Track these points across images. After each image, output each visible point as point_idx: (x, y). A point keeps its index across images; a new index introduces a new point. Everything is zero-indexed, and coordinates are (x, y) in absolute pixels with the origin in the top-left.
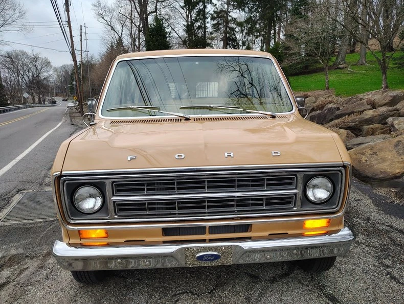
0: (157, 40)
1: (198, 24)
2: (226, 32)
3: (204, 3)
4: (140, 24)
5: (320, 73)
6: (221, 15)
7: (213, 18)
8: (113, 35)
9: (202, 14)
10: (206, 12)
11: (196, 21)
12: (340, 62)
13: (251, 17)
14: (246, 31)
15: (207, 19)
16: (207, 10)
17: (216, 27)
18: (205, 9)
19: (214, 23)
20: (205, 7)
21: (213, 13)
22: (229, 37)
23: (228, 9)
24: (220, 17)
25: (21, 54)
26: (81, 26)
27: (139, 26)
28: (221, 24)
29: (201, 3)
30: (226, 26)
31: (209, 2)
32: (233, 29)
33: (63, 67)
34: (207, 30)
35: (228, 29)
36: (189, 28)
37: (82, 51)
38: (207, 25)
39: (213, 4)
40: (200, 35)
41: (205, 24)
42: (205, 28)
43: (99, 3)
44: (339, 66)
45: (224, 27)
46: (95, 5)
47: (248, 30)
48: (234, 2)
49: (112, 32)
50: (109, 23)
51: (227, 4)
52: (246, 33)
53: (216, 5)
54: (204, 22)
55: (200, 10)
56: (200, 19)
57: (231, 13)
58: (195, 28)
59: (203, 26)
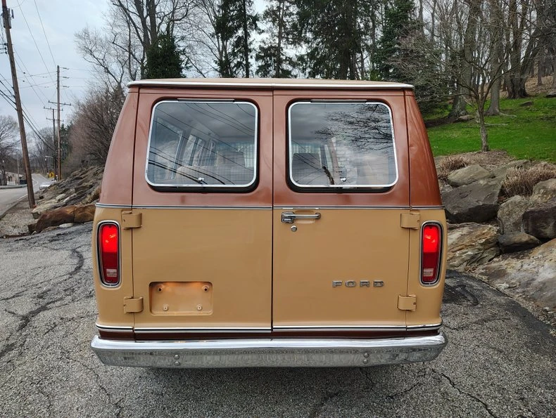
1: (235, 62)
3: (245, 28)
4: (144, 58)
6: (271, 53)
7: (258, 57)
8: (106, 80)
9: (243, 46)
10: (248, 42)
11: (234, 54)
12: (458, 113)
13: (316, 49)
14: (308, 70)
15: (251, 52)
16: (250, 40)
17: (263, 70)
18: (246, 38)
19: (261, 64)
20: (247, 35)
21: (259, 49)
23: (280, 46)
24: (270, 56)
26: (58, 67)
27: (142, 60)
28: (270, 65)
29: (241, 29)
30: (279, 68)
31: (254, 27)
32: (287, 73)
33: (45, 131)
34: (250, 69)
35: (280, 72)
37: (59, 103)
38: (250, 60)
39: (260, 30)
41: (247, 59)
42: (248, 65)
43: (86, 32)
44: (461, 117)
45: (275, 69)
46: (80, 37)
47: (313, 68)
48: (288, 35)
49: (105, 75)
50: (101, 61)
51: (278, 37)
52: (309, 73)
53: (263, 31)
54: (246, 56)
55: (240, 38)
56: (239, 51)
57: (285, 50)
58: (232, 65)
59: (244, 62)
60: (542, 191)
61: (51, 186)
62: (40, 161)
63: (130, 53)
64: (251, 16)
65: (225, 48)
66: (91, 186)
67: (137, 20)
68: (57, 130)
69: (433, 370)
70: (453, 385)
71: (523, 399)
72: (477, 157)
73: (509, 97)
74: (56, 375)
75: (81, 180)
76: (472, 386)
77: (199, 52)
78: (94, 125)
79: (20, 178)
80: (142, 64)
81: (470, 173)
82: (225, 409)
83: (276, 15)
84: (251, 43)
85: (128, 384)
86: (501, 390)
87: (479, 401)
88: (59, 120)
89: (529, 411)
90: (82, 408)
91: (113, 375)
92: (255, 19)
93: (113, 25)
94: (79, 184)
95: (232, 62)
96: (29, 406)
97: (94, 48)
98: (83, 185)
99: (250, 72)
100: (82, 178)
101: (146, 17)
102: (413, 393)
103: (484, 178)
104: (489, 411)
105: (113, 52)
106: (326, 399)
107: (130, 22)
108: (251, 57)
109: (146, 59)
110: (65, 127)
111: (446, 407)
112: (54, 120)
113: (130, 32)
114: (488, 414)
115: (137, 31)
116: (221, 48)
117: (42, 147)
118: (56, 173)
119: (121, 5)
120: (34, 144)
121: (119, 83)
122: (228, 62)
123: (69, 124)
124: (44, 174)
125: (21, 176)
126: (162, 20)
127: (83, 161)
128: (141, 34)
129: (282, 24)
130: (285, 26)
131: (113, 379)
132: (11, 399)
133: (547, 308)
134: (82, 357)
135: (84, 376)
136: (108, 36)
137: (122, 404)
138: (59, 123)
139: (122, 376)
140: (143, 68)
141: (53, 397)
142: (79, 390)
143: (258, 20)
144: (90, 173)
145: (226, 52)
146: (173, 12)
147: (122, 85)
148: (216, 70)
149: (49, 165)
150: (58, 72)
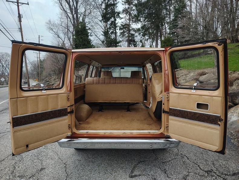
0: (81, 38)
1: (111, 31)
2: (129, 37)
3: (114, 17)
4: (73, 31)
5: (196, 58)
6: (126, 27)
7: (120, 29)
8: (58, 40)
9: (114, 24)
11: (110, 28)
12: (207, 50)
13: (145, 25)
14: (142, 34)
15: (117, 27)
16: (116, 22)
17: (122, 34)
18: (115, 21)
19: (121, 32)
20: (115, 20)
21: (120, 26)
22: (131, 39)
23: (129, 23)
24: (125, 28)
25: (5, 54)
26: (39, 36)
27: (73, 32)
28: (125, 32)
29: (113, 18)
30: (129, 33)
31: (118, 17)
32: (133, 35)
33: (33, 62)
34: (117, 34)
35: (130, 35)
36: (106, 33)
38: (117, 31)
39: (121, 18)
40: (113, 38)
41: (115, 31)
42: (116, 33)
43: (50, 21)
44: (208, 52)
45: (127, 34)
46: (48, 23)
47: (144, 33)
48: (133, 19)
49: (58, 38)
50: (56, 33)
51: (129, 20)
52: (142, 35)
53: (122, 18)
54: (115, 29)
55: (112, 22)
56: (112, 27)
57: (132, 25)
58: (110, 33)
59: (114, 32)
60: (237, 84)
61: (36, 85)
62: (32, 74)
63: (68, 29)
64: (117, 12)
65: (106, 26)
66: (53, 85)
67: (70, 15)
68: (39, 62)
69: (181, 154)
70: (188, 159)
71: (213, 164)
72: (212, 70)
73: (231, 43)
74: (43, 154)
75: (49, 82)
76: (195, 159)
77: (96, 28)
78: (54, 60)
79: (24, 81)
80: (73, 34)
81: (208, 77)
82: (103, 165)
83: (128, 11)
84: (117, 24)
85: (69, 157)
86: (206, 161)
87: (197, 164)
88: (39, 57)
89: (215, 168)
90: (53, 164)
91: (63, 154)
92: (119, 13)
93: (61, 18)
94: (48, 84)
95: (109, 31)
96: (35, 164)
97: (53, 28)
98: (49, 84)
99: (117, 36)
100: (49, 81)
101: (74, 14)
102: (172, 161)
103: (213, 79)
104: (200, 168)
105: (61, 29)
106: (139, 163)
107: (68, 16)
108: (117, 29)
109: (74, 32)
110: (42, 60)
111: (184, 166)
112: (37, 57)
113: (68, 21)
114: (199, 169)
115: (71, 20)
116: (105, 26)
117: (33, 68)
118: (38, 79)
119: (64, 10)
120: (29, 67)
121: (64, 42)
122: (108, 32)
123: (43, 59)
124: (34, 80)
125: (24, 80)
126: (81, 15)
127: (49, 74)
128: (72, 22)
129: (130, 14)
130: (131, 15)
131: (63, 155)
132: (29, 161)
133: (232, 132)
134: (52, 148)
135: (53, 154)
136: (59, 23)
137: (66, 163)
138: (39, 59)
139: (66, 154)
140: (73, 36)
141: (43, 161)
142: (51, 159)
143: (120, 14)
144: (52, 79)
145: (107, 27)
146: (85, 12)
147: (65, 42)
148: (103, 35)
149: (35, 76)
150: (39, 38)
